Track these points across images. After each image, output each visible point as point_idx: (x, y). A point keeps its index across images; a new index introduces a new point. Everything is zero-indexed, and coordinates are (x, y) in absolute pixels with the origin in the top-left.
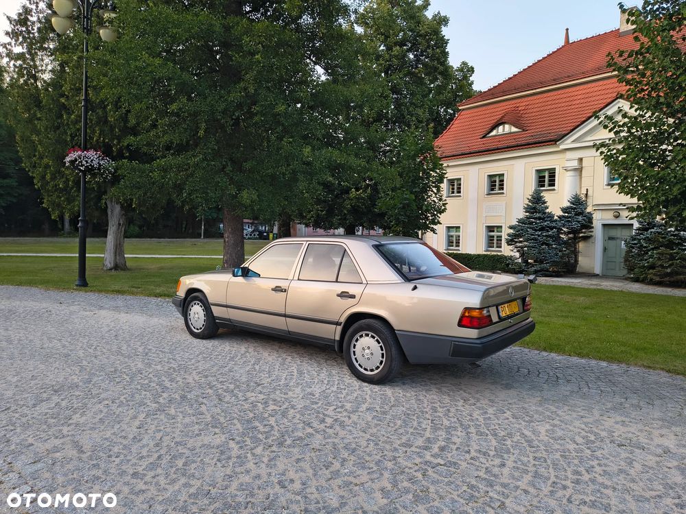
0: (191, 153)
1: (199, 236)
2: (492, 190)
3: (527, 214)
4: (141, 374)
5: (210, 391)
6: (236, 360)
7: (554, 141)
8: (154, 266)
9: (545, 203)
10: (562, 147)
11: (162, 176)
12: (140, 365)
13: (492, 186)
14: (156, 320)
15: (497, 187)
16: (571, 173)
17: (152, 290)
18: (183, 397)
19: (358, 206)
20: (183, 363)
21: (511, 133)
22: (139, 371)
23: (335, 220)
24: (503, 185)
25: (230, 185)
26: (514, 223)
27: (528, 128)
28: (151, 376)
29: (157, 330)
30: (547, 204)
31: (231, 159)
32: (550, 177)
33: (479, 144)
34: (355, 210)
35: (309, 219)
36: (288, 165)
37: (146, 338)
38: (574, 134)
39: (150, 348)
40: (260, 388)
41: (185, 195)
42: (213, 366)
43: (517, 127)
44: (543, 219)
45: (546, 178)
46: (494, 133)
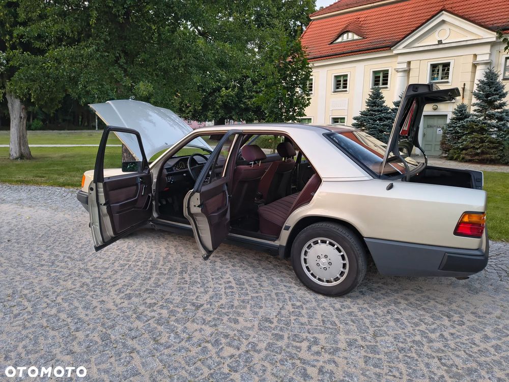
0: (83, 44)
1: (94, 128)
2: (338, 88)
3: (368, 107)
4: (47, 296)
5: (139, 324)
6: (159, 266)
7: (389, 47)
8: (57, 155)
9: (383, 98)
10: (395, 52)
11: (56, 67)
12: (46, 283)
13: (338, 85)
14: (61, 215)
15: (342, 85)
16: (401, 74)
17: (56, 179)
18: (105, 338)
19: (228, 102)
20: (97, 275)
21: (354, 40)
22: (44, 292)
23: (209, 114)
24: (346, 84)
25: (125, 76)
26: (358, 115)
27: (367, 36)
28: (59, 300)
29: (63, 228)
30: (384, 99)
31: (123, 51)
32: (384, 77)
33: (328, 50)
34: (225, 106)
35: (187, 113)
36: (181, 59)
37: (52, 239)
38: (405, 41)
39: (56, 253)
40: (200, 313)
41: (80, 86)
42: (134, 279)
43: (358, 35)
44: (381, 111)
45: (381, 78)
46: (340, 40)
